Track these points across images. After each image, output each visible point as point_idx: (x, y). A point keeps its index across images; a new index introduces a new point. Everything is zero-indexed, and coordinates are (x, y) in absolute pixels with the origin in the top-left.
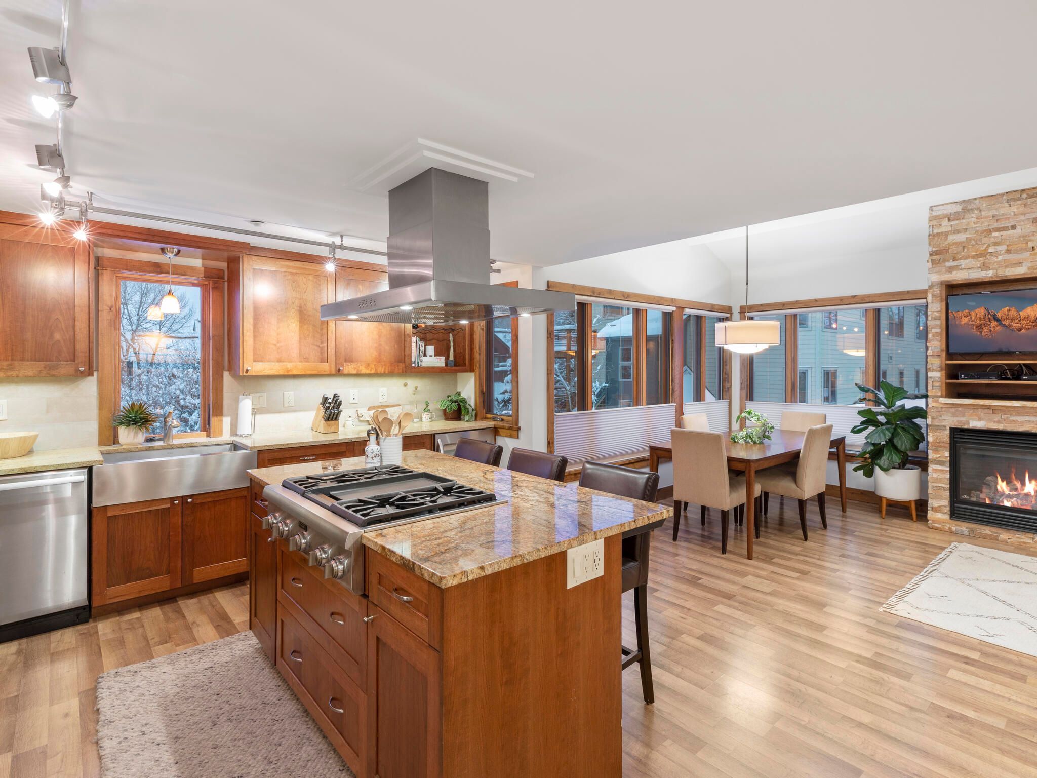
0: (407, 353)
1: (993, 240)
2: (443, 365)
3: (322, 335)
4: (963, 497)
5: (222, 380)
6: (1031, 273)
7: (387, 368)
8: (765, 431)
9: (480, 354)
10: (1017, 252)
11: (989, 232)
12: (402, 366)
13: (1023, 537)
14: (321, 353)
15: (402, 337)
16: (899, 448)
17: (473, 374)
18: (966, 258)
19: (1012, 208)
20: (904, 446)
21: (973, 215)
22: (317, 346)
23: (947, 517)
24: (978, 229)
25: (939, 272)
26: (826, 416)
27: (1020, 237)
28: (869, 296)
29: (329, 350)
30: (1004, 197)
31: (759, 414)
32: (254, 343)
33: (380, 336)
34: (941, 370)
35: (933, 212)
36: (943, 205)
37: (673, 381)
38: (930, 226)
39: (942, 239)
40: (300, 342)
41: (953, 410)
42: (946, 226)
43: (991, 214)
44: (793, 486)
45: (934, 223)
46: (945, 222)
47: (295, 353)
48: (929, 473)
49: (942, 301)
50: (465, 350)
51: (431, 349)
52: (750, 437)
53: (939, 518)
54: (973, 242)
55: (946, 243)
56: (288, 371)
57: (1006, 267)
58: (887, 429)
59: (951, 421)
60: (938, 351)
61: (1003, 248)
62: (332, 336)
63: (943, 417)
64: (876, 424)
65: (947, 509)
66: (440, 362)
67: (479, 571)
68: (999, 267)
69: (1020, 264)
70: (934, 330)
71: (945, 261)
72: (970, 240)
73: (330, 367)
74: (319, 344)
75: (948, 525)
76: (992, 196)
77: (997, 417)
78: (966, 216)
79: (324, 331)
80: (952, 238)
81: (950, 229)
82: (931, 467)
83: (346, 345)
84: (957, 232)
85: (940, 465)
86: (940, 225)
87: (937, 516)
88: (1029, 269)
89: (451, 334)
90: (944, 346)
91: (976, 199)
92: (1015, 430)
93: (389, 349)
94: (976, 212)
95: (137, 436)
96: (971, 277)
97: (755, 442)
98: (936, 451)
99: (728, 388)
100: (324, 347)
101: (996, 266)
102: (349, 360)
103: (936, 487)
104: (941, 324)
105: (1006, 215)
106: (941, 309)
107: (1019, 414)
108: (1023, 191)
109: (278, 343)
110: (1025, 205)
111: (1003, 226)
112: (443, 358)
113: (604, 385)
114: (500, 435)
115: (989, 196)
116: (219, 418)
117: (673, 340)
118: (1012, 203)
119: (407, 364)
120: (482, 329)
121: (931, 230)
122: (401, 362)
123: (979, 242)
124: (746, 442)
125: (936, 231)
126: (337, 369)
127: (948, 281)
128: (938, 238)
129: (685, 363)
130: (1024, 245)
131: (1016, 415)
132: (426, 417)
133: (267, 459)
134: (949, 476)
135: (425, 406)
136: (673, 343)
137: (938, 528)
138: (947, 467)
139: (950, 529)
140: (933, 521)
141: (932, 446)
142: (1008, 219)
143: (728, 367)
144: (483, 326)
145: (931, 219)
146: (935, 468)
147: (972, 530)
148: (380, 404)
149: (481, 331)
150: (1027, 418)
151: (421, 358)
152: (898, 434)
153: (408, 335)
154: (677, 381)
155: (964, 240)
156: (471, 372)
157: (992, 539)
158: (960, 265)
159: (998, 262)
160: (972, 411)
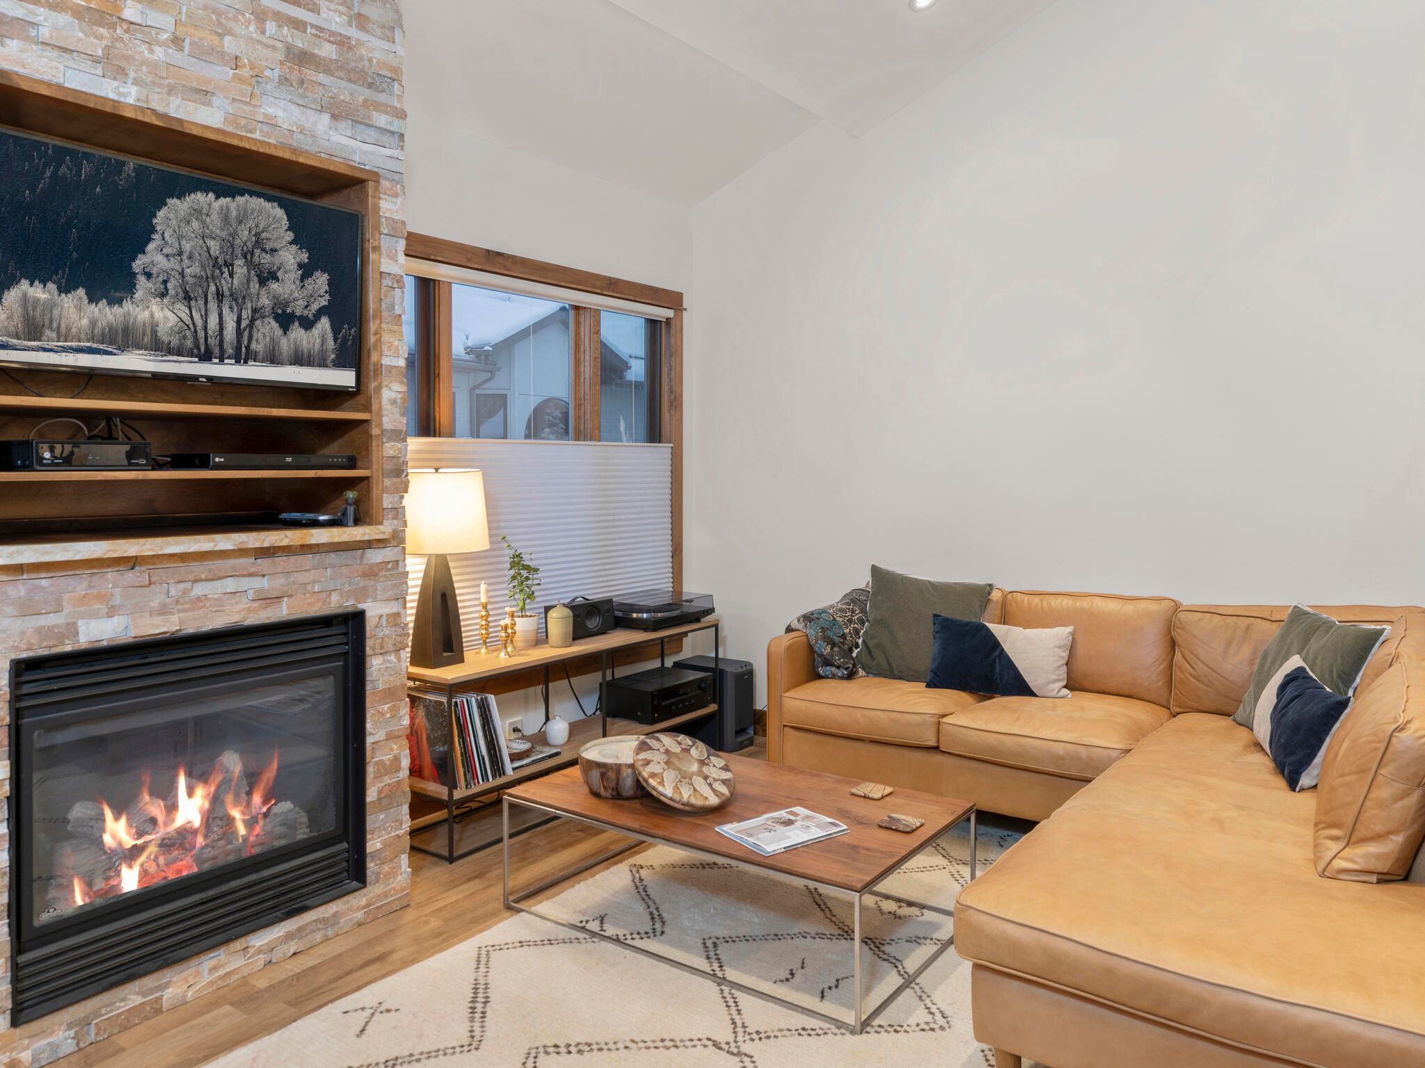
41: (20, 590)
57: (173, 90)
59: (13, 636)
68: (154, 83)
69: (204, 94)
77: (156, 595)
101: (143, 74)
130: (215, 39)
157: (147, 1018)
158: (34, 25)
159: (153, 66)
160: (85, 585)
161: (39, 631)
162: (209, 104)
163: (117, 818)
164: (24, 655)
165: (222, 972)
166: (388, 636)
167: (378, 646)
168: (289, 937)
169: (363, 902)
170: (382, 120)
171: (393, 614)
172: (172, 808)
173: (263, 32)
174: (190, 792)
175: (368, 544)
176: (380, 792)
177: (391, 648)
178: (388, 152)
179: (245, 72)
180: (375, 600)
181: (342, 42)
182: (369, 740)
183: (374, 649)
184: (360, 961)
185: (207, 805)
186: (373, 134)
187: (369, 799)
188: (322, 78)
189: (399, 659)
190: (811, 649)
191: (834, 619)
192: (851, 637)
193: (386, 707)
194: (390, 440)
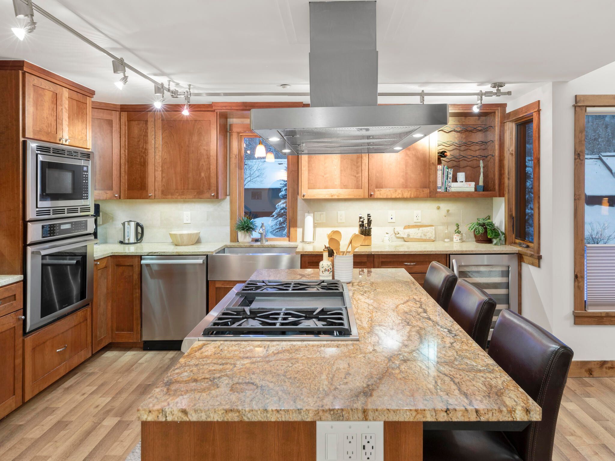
0: (432, 179)
2: (473, 190)
3: (358, 167)
5: (297, 202)
7: (413, 194)
9: (509, 179)
12: (427, 191)
14: (357, 181)
15: (428, 166)
17: (503, 198)
22: (354, 176)
29: (363, 179)
32: (309, 175)
33: (406, 166)
40: (341, 173)
47: (337, 182)
50: (494, 176)
51: (461, 176)
56: (332, 196)
62: (365, 167)
66: (470, 187)
67: (180, 414)
73: (364, 192)
74: (355, 174)
79: (359, 164)
83: (377, 175)
89: (481, 162)
93: (414, 176)
95: (246, 237)
100: (359, 177)
102: (379, 186)
109: (325, 174)
112: (473, 184)
114: (524, 262)
116: (295, 229)
119: (432, 189)
120: (512, 154)
122: (426, 188)
126: (370, 194)
132: (456, 238)
133: (307, 261)
135: (456, 228)
144: (512, 151)
148: (414, 224)
149: (510, 156)
151: (449, 184)
153: (433, 163)
156: (500, 196)
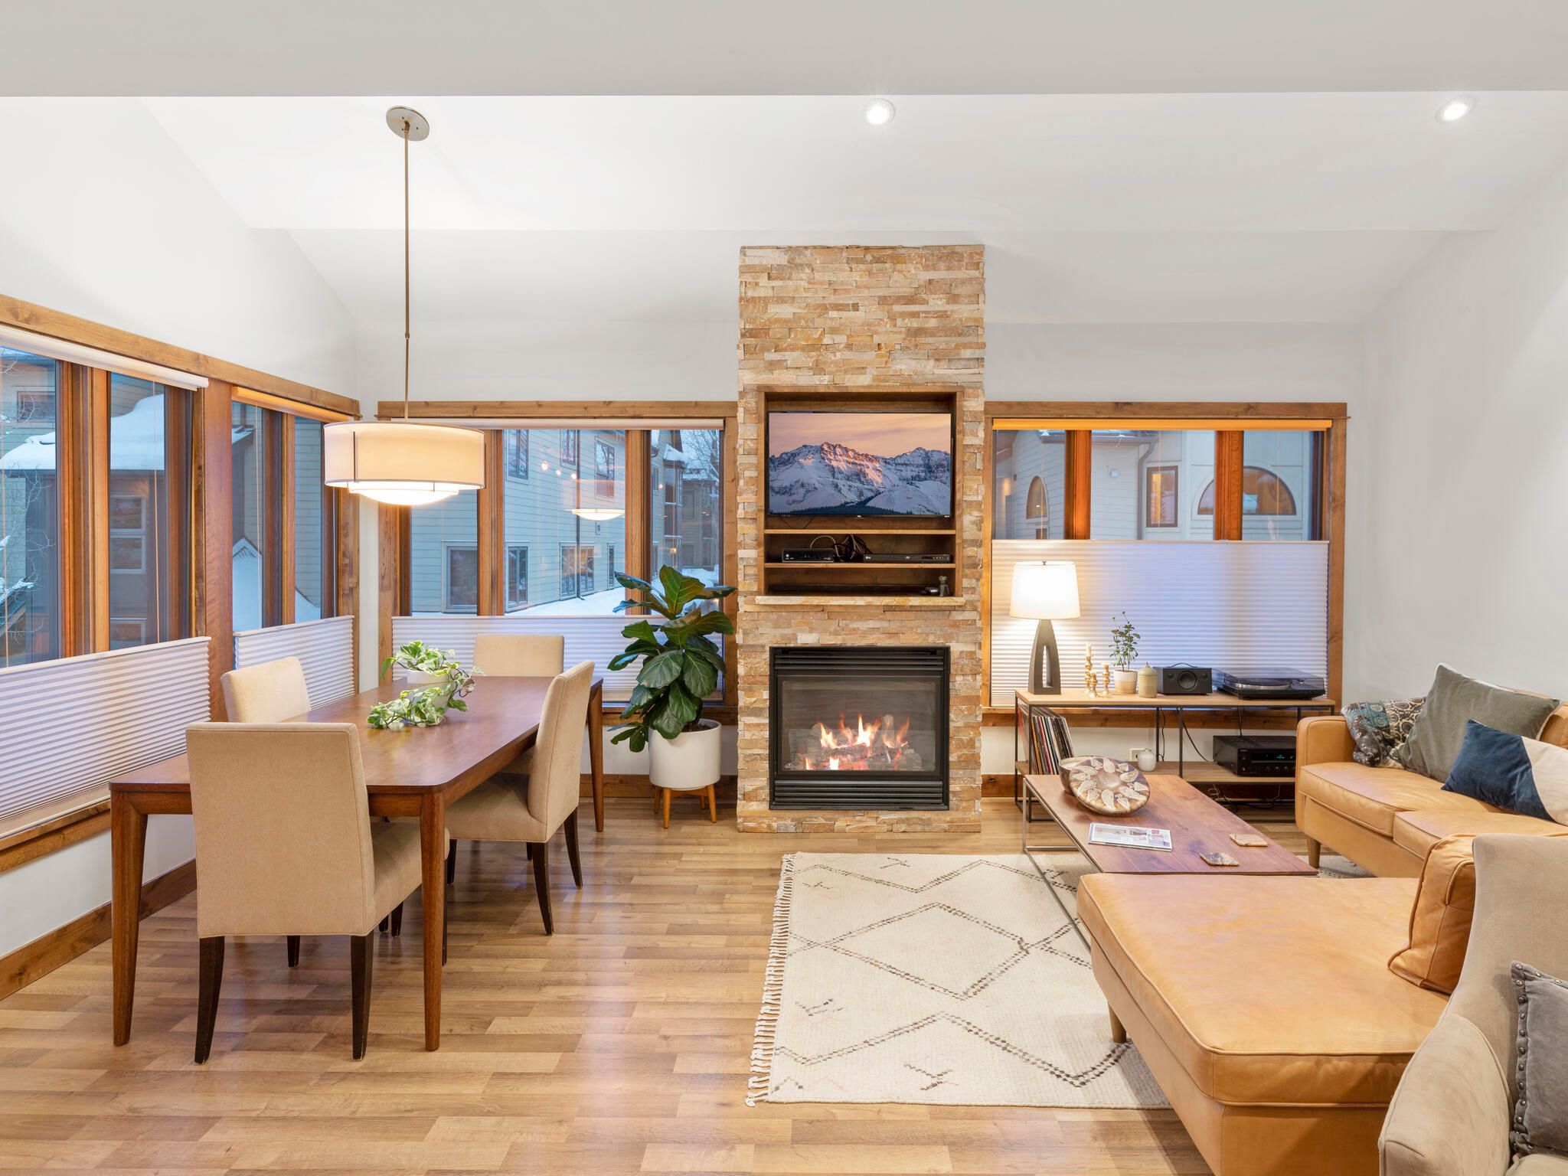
1: (829, 323)
4: (786, 767)
6: (878, 386)
8: (452, 693)
10: (863, 348)
11: (824, 308)
13: (864, 818)
16: (692, 692)
18: (793, 348)
19: (854, 274)
20: (699, 688)
21: (803, 276)
23: (765, 806)
24: (809, 300)
25: (754, 369)
26: (563, 639)
27: (863, 325)
28: (634, 405)
30: (844, 254)
31: (436, 651)
34: (759, 545)
35: (747, 259)
36: (761, 248)
37: (200, 576)
38: (741, 282)
39: (759, 309)
41: (774, 616)
42: (764, 288)
43: (826, 278)
44: (521, 814)
45: (748, 278)
46: (763, 280)
48: (740, 733)
49: (759, 422)
52: (418, 710)
53: (754, 811)
54: (803, 323)
55: (766, 317)
57: (846, 372)
58: (673, 658)
59: (771, 636)
60: (753, 512)
61: (841, 339)
63: (761, 630)
64: (653, 649)
65: (765, 793)
68: (837, 371)
69: (862, 369)
70: (748, 474)
71: (764, 349)
72: (799, 318)
75: (766, 821)
76: (828, 248)
77: (833, 625)
78: (794, 276)
80: (775, 310)
81: (770, 293)
82: (743, 720)
84: (781, 300)
85: (756, 715)
86: (757, 284)
87: (751, 809)
88: (874, 380)
90: (762, 503)
91: (806, 248)
92: (856, 645)
94: (807, 270)
96: (799, 384)
97: (430, 725)
98: (749, 691)
99: (351, 589)
101: (832, 368)
103: (750, 755)
104: (759, 463)
105: (847, 284)
106: (758, 436)
107: (861, 618)
108: (867, 249)
110: (870, 273)
111: (841, 302)
113: (20, 584)
115: (823, 247)
117: (200, 468)
118: (854, 266)
121: (743, 290)
123: (810, 325)
124: (409, 725)
125: (750, 294)
127: (768, 387)
128: (755, 307)
129: (238, 532)
130: (869, 338)
131: (857, 620)
134: (768, 733)
136: (199, 476)
137: (752, 828)
138: (765, 718)
139: (769, 826)
140: (746, 819)
141: (745, 682)
142: (847, 291)
143: (350, 541)
145: (745, 269)
146: (748, 722)
147: (799, 822)
150: (871, 624)
152: (690, 665)
154: (212, 575)
155: (791, 316)
157: (826, 831)
158: (786, 361)
159: (836, 363)
160: (800, 617)
161: (781, 635)
162: (865, 374)
163: (828, 733)
164: (775, 645)
165: (864, 825)
166: (967, 665)
167: (959, 669)
168: (900, 821)
169: (948, 819)
170: (967, 353)
171: (970, 652)
172: (855, 736)
173: (895, 326)
174: (865, 728)
175: (953, 608)
176: (959, 757)
177: (969, 672)
178: (972, 371)
179: (883, 351)
180: (958, 642)
181: (942, 315)
182: (952, 725)
183: (956, 671)
184: (925, 845)
185: (873, 737)
186: (963, 363)
187: (951, 759)
188: (930, 340)
189: (975, 680)
190: (1348, 733)
191: (1384, 711)
192: (1398, 730)
193: (964, 707)
194: (970, 546)
